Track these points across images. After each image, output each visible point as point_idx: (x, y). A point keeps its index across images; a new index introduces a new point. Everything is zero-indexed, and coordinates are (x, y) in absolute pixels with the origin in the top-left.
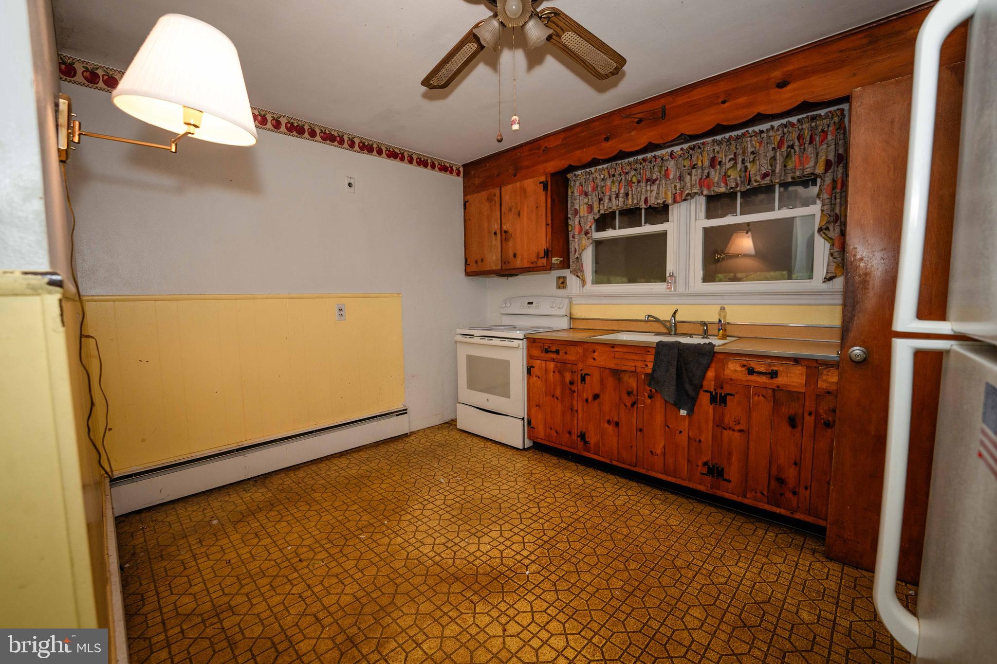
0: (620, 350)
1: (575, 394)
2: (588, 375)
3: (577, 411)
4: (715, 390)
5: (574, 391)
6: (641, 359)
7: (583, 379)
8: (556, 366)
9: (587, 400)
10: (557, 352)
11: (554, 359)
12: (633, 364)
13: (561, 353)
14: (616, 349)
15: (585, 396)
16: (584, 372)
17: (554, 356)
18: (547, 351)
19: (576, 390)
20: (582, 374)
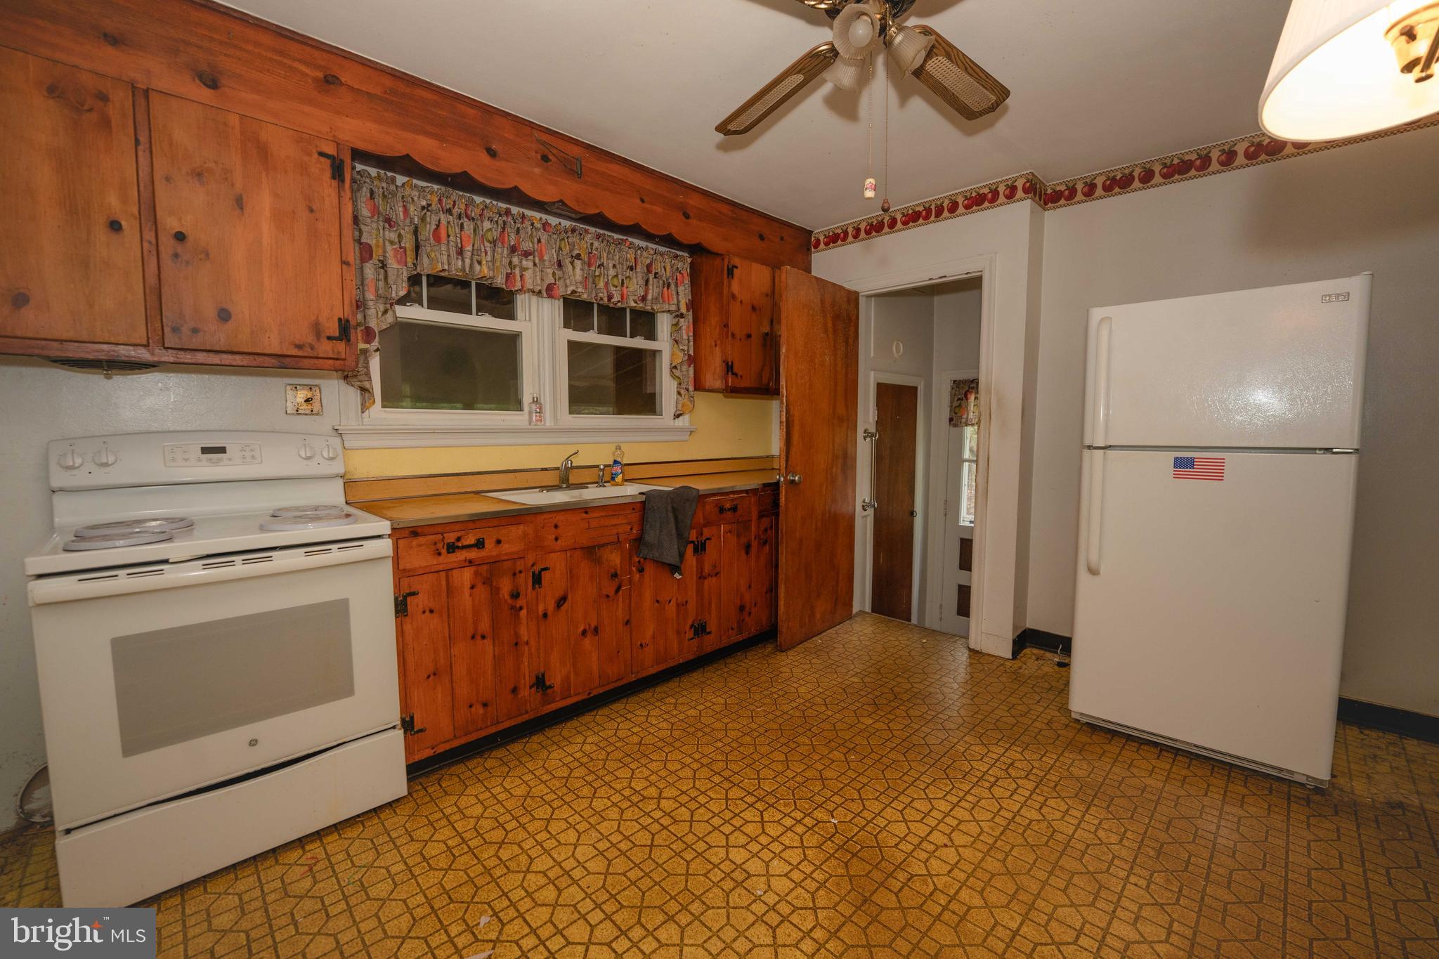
0: (596, 515)
1: (523, 613)
2: (546, 569)
3: (527, 643)
4: (697, 538)
5: (521, 608)
6: (624, 522)
7: (537, 580)
8: (476, 574)
9: (545, 615)
10: (480, 544)
11: (470, 562)
12: (615, 531)
13: (489, 544)
14: (591, 515)
15: (541, 608)
16: (537, 569)
17: (473, 554)
18: (452, 548)
19: (524, 605)
20: (534, 573)
